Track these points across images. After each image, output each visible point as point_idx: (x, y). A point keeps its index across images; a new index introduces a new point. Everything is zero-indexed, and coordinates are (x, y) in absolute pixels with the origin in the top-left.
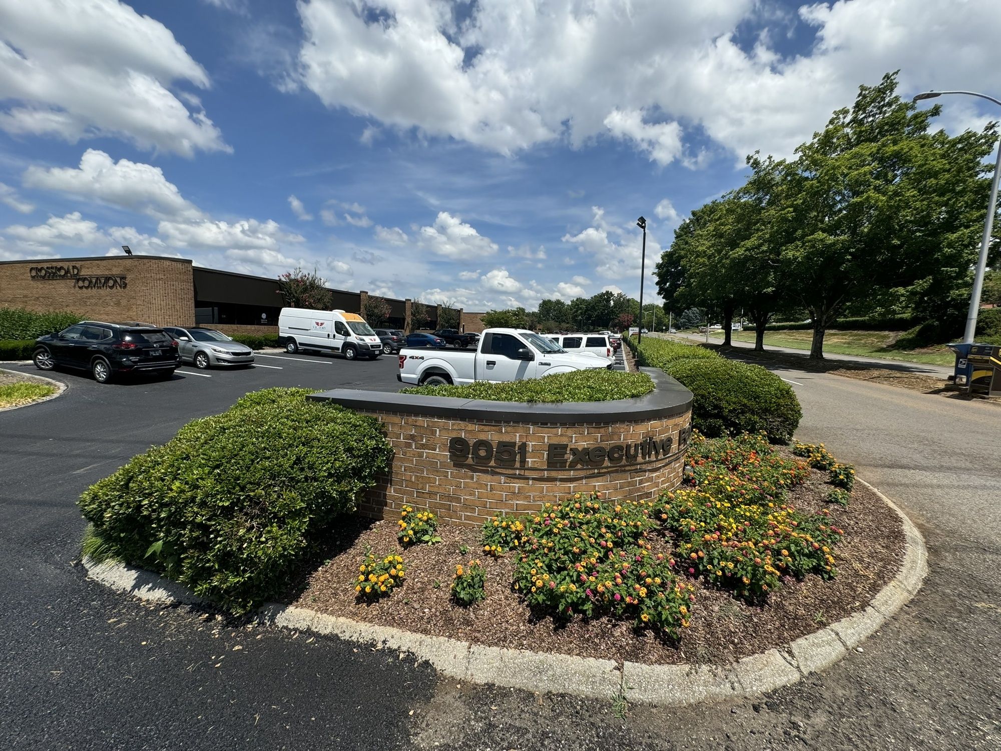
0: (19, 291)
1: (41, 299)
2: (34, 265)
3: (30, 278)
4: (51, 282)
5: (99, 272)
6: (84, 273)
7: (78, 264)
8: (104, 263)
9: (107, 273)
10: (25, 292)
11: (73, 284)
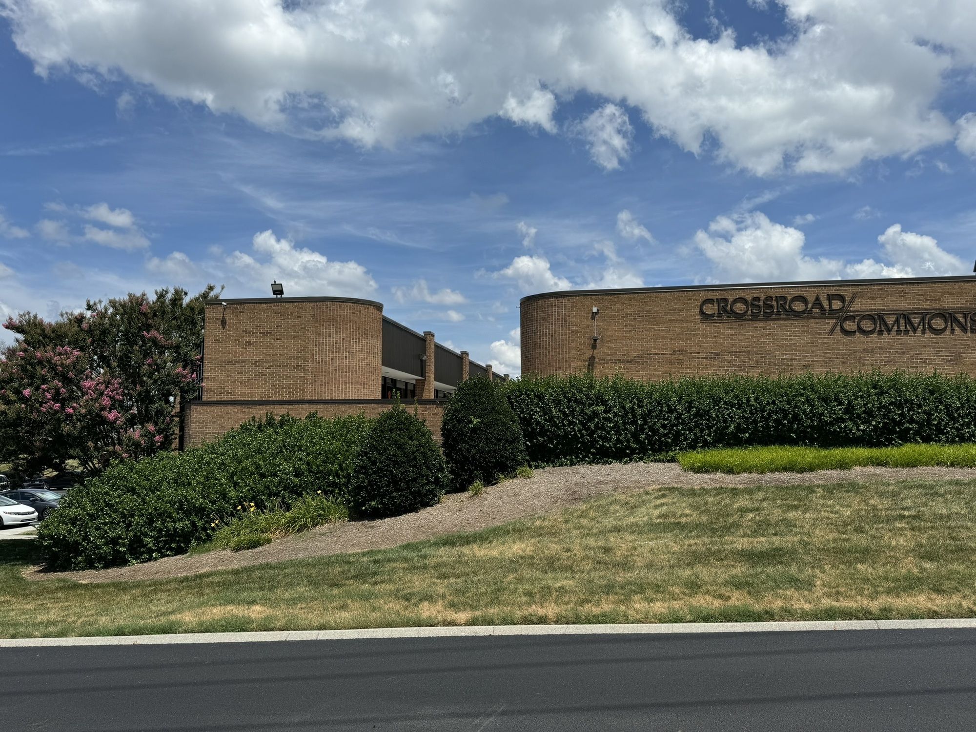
0: (660, 343)
1: (727, 356)
2: (715, 295)
3: (698, 318)
4: (760, 324)
5: (904, 305)
6: (859, 305)
7: (847, 293)
8: (923, 288)
9: (926, 305)
10: (681, 344)
11: (828, 328)
